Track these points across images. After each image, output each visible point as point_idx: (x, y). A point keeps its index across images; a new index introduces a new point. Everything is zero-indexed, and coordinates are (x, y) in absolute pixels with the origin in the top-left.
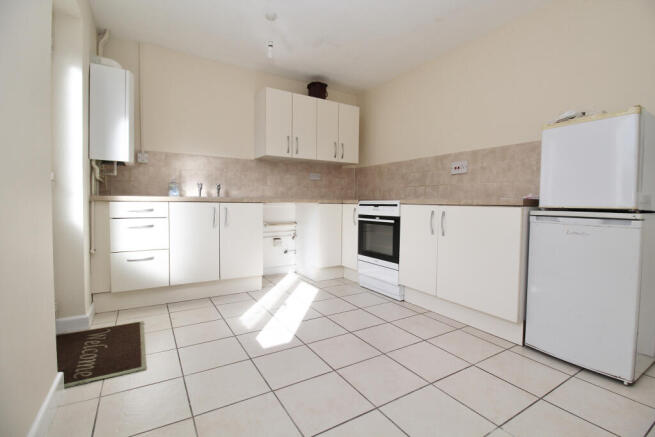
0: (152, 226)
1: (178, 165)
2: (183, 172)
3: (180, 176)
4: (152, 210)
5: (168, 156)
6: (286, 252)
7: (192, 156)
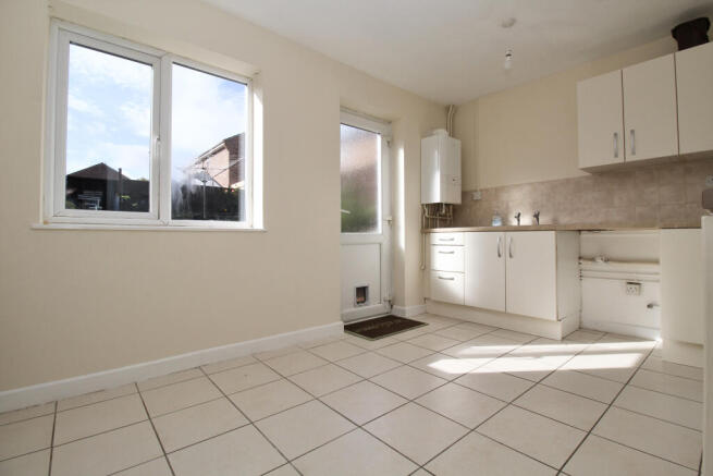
0: (452, 252)
1: (504, 197)
2: (511, 204)
3: (508, 207)
4: (452, 240)
5: (498, 190)
6: (649, 306)
7: (518, 186)
